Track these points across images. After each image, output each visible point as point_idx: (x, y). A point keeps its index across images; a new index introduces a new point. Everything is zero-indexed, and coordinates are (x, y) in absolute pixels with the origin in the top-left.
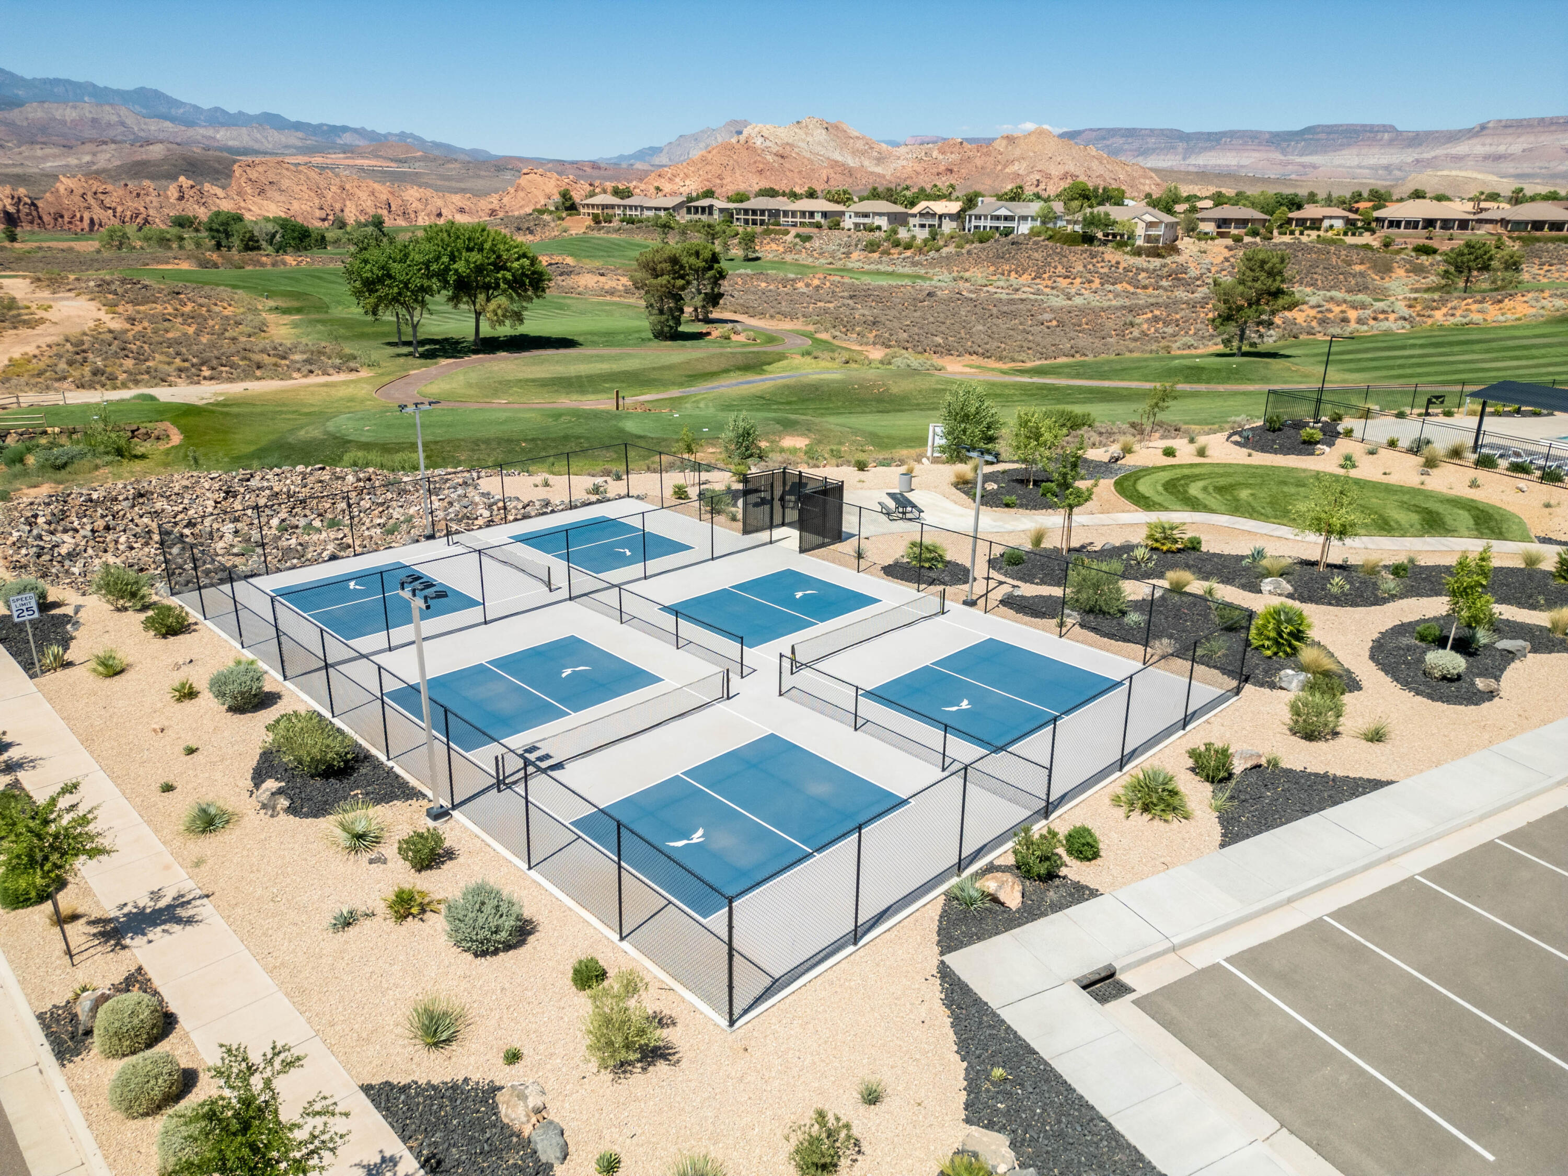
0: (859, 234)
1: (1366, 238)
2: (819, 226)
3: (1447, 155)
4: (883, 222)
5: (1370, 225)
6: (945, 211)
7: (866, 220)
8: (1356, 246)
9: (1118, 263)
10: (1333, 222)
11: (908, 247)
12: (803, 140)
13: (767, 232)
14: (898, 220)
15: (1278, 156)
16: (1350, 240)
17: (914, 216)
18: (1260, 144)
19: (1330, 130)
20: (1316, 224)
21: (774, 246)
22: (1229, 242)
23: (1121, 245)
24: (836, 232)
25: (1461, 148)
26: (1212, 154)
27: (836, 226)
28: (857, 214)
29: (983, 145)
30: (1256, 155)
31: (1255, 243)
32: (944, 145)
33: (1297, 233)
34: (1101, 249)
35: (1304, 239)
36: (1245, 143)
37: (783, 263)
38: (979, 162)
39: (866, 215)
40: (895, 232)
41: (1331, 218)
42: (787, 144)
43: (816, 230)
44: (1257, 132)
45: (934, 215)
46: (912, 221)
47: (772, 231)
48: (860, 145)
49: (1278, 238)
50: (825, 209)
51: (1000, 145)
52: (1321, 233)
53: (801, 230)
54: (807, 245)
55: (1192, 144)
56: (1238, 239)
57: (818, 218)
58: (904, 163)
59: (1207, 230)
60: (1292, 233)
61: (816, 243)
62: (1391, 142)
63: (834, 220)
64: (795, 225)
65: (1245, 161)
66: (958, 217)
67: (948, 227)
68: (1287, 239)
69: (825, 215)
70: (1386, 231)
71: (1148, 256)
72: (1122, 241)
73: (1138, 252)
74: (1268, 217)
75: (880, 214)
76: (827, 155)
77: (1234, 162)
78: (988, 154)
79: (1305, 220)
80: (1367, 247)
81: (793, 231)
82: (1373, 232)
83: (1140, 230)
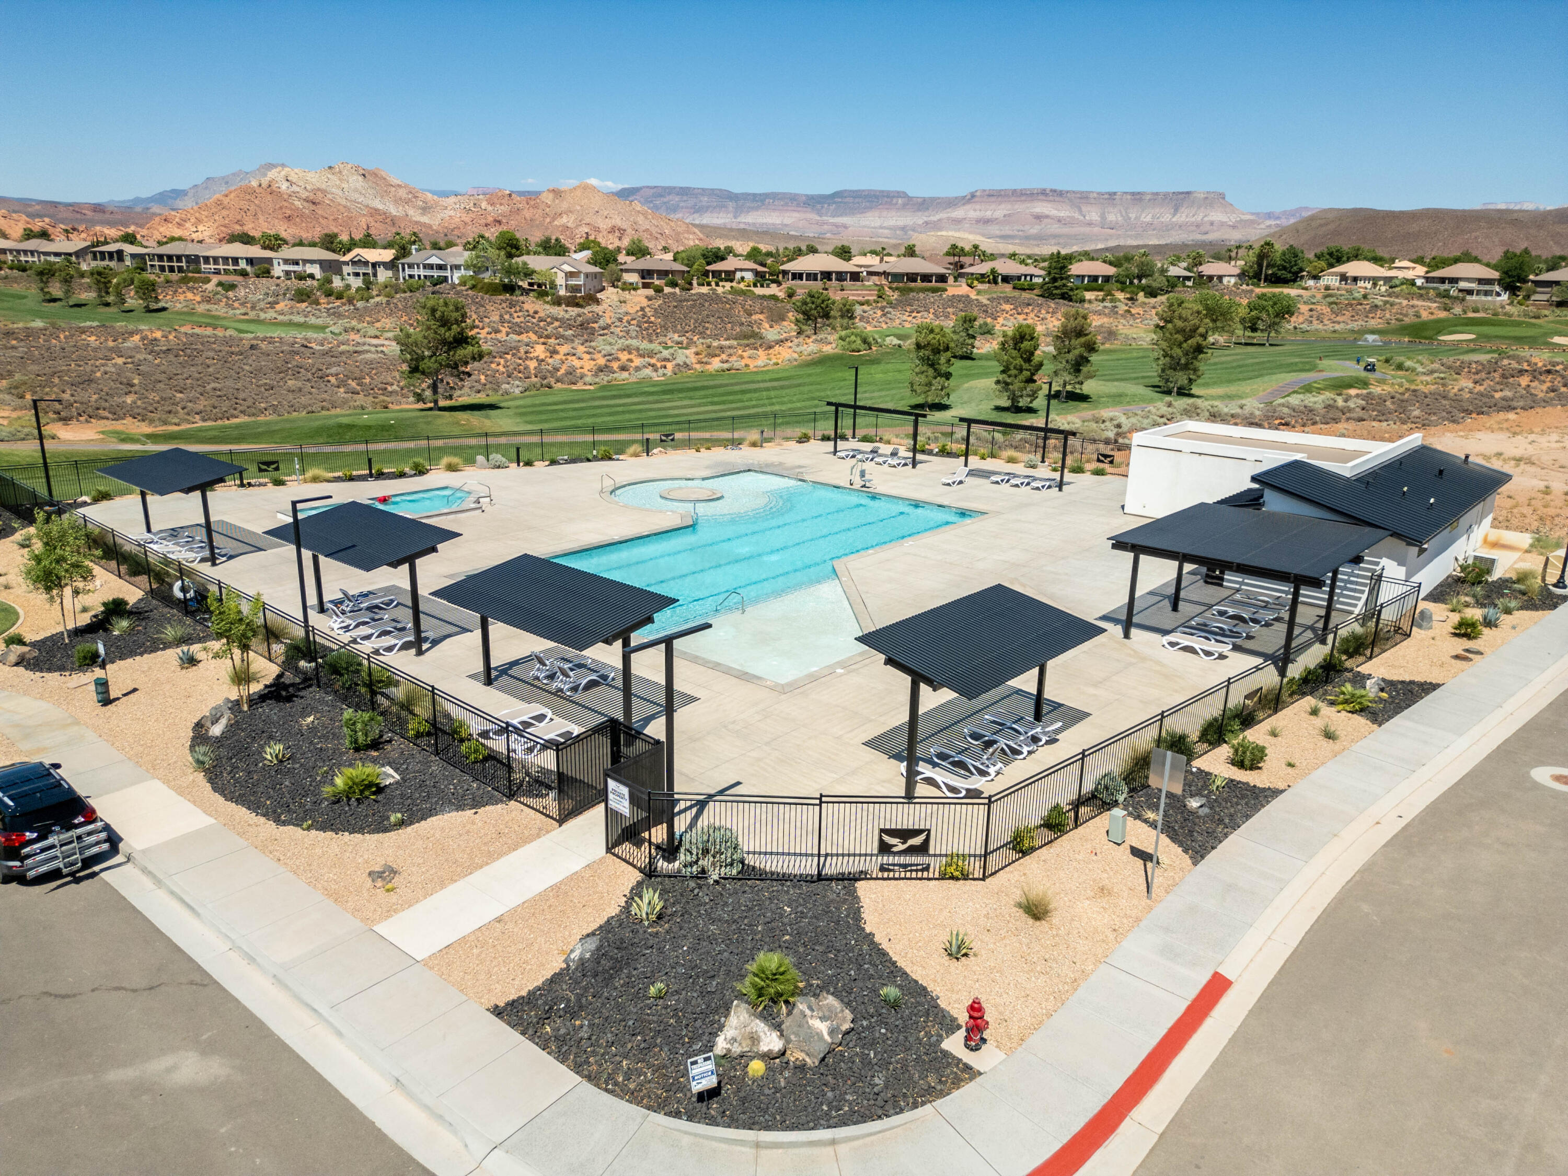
0: (289, 282)
1: (773, 290)
2: (244, 274)
3: (948, 218)
4: (315, 270)
5: (776, 277)
6: (379, 259)
7: (295, 268)
8: (763, 297)
9: (536, 312)
10: (744, 274)
11: (340, 296)
12: (338, 187)
13: (185, 280)
14: (331, 267)
15: (815, 217)
16: (759, 291)
17: (347, 263)
18: (798, 205)
19: (857, 195)
20: (729, 276)
21: (190, 295)
22: (650, 292)
23: (542, 294)
24: (264, 280)
25: (959, 213)
26: (759, 213)
27: (267, 273)
28: (286, 261)
29: (531, 197)
30: (796, 215)
31: (674, 294)
32: (493, 197)
33: (713, 284)
34: (521, 298)
35: (720, 290)
36: (786, 204)
37: (192, 313)
38: (528, 214)
39: (296, 263)
40: (330, 282)
41: (741, 270)
42: (319, 189)
43: (240, 278)
44: (796, 195)
45: (366, 263)
46: (347, 269)
47: (191, 279)
48: (402, 193)
49: (698, 290)
50: (249, 255)
51: (548, 198)
52: (734, 284)
53: (224, 278)
54: (231, 294)
55: (740, 203)
56: (659, 290)
57: (243, 265)
58: (452, 213)
59: (631, 280)
60: (709, 284)
61: (241, 292)
62: (904, 206)
63: (263, 269)
64: (217, 272)
65: (788, 221)
66: (391, 265)
67: (384, 275)
68: (704, 290)
69: (250, 261)
70: (790, 283)
71: (567, 306)
72: (542, 290)
73: (558, 302)
74: (686, 269)
75: (312, 262)
76: (366, 202)
77: (778, 221)
78: (536, 207)
79: (720, 272)
80: (774, 297)
81: (215, 279)
82: (779, 283)
83: (560, 280)
